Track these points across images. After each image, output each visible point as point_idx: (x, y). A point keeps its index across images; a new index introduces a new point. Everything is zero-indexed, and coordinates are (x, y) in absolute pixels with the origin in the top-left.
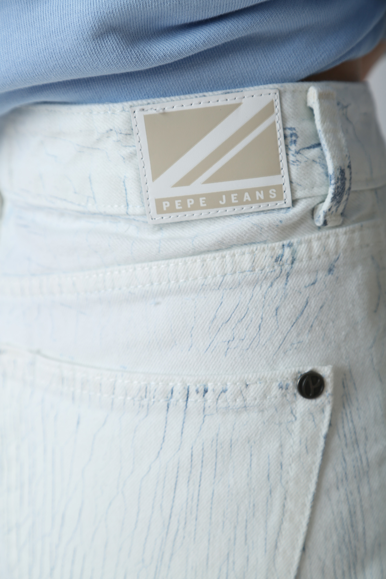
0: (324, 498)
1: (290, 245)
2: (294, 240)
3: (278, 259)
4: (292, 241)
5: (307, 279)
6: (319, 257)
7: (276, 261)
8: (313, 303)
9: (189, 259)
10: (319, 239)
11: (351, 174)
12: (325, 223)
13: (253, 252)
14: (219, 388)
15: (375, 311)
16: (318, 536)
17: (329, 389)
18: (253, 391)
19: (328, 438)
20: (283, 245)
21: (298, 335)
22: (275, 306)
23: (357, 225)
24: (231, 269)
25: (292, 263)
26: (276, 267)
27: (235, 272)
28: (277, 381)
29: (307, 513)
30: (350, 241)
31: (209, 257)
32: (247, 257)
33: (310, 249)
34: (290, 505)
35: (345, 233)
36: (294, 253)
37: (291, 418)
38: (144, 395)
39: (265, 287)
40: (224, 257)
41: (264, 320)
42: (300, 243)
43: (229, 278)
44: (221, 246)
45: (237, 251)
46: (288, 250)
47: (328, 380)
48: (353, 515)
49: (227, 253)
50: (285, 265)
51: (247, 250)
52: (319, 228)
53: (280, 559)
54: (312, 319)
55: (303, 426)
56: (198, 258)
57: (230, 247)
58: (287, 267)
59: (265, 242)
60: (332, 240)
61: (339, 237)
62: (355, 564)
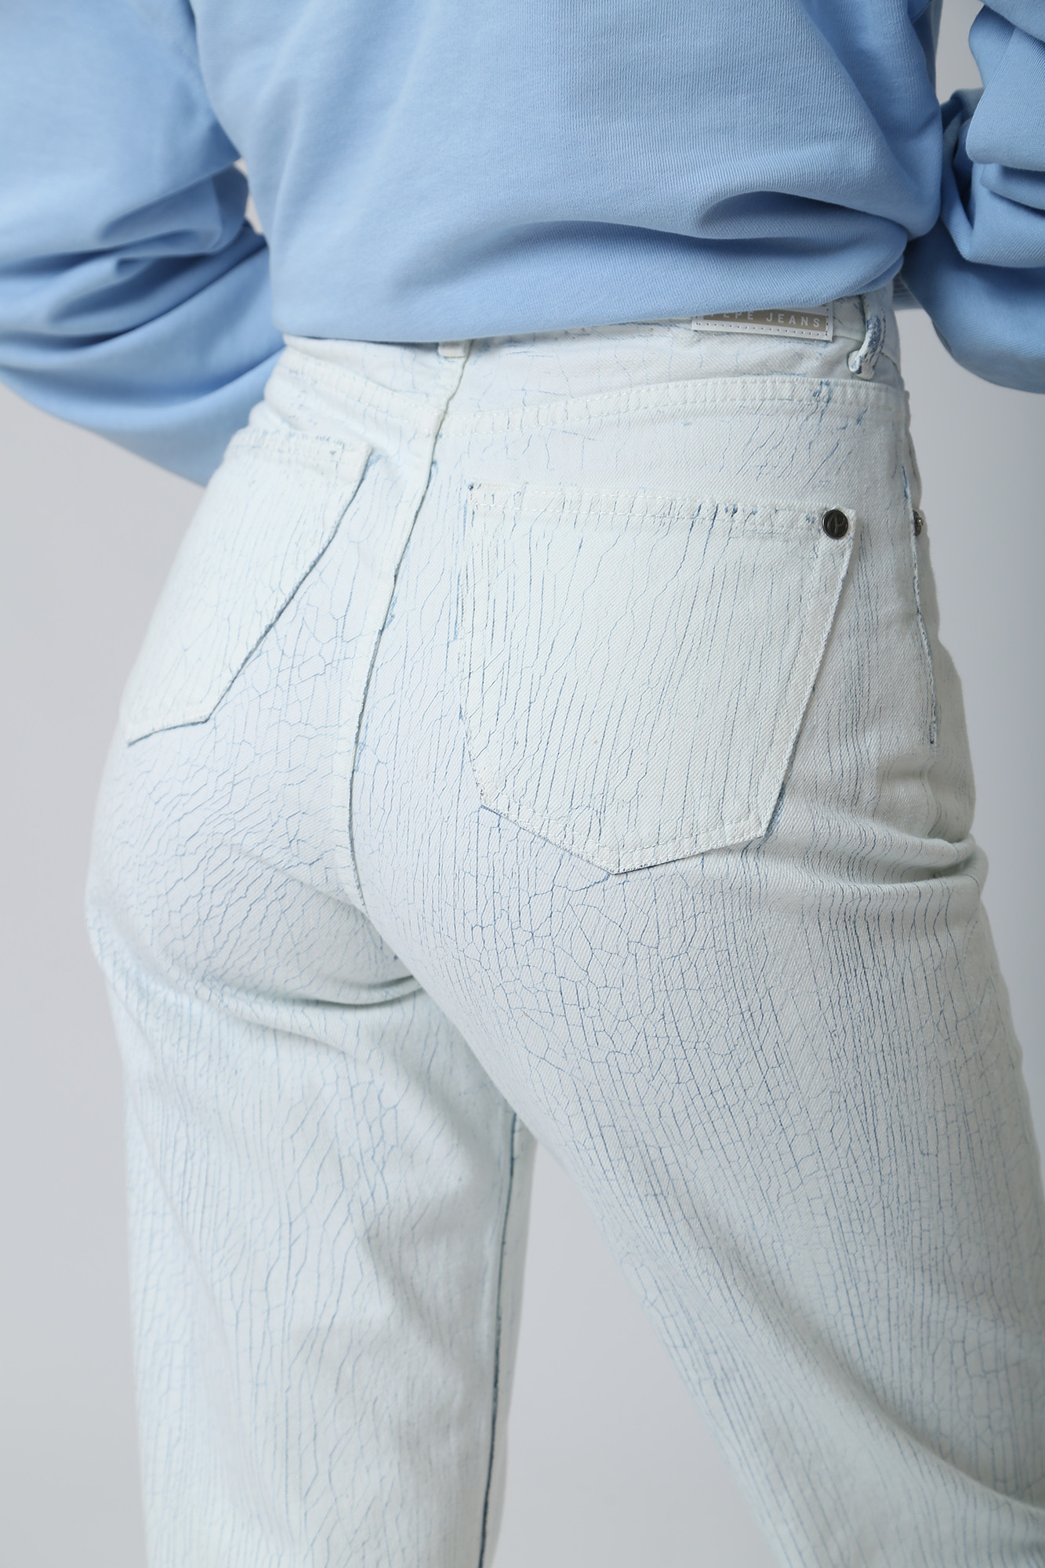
0: (836, 643)
1: (827, 384)
2: (832, 380)
3: (816, 394)
4: (830, 380)
5: (839, 423)
6: (851, 403)
7: (814, 395)
8: (842, 445)
9: (729, 380)
10: (853, 386)
11: (885, 327)
12: (859, 371)
13: (792, 382)
14: (749, 510)
15: (893, 477)
16: (828, 680)
17: (851, 532)
18: (781, 518)
19: (846, 582)
20: (822, 383)
21: (827, 474)
22: (809, 440)
23: (884, 386)
24: (771, 394)
25: (828, 402)
26: (813, 402)
27: (774, 399)
28: (805, 512)
29: (821, 651)
30: (878, 398)
31: (750, 379)
32: (787, 385)
33: (845, 394)
34: (805, 640)
35: (874, 389)
36: (830, 392)
37: (812, 554)
38: (667, 512)
39: (801, 419)
40: (764, 382)
41: (798, 451)
42: (836, 385)
43: (767, 403)
44: (763, 369)
45: (778, 378)
46: (825, 388)
47: (851, 524)
48: (860, 667)
49: (769, 379)
50: (821, 402)
51: (788, 378)
52: (853, 376)
53: (791, 692)
54: (840, 461)
55: (823, 565)
56: (739, 380)
57: (771, 372)
58: (823, 404)
59: (804, 375)
60: (863, 392)
61: (868, 391)
62: (857, 721)
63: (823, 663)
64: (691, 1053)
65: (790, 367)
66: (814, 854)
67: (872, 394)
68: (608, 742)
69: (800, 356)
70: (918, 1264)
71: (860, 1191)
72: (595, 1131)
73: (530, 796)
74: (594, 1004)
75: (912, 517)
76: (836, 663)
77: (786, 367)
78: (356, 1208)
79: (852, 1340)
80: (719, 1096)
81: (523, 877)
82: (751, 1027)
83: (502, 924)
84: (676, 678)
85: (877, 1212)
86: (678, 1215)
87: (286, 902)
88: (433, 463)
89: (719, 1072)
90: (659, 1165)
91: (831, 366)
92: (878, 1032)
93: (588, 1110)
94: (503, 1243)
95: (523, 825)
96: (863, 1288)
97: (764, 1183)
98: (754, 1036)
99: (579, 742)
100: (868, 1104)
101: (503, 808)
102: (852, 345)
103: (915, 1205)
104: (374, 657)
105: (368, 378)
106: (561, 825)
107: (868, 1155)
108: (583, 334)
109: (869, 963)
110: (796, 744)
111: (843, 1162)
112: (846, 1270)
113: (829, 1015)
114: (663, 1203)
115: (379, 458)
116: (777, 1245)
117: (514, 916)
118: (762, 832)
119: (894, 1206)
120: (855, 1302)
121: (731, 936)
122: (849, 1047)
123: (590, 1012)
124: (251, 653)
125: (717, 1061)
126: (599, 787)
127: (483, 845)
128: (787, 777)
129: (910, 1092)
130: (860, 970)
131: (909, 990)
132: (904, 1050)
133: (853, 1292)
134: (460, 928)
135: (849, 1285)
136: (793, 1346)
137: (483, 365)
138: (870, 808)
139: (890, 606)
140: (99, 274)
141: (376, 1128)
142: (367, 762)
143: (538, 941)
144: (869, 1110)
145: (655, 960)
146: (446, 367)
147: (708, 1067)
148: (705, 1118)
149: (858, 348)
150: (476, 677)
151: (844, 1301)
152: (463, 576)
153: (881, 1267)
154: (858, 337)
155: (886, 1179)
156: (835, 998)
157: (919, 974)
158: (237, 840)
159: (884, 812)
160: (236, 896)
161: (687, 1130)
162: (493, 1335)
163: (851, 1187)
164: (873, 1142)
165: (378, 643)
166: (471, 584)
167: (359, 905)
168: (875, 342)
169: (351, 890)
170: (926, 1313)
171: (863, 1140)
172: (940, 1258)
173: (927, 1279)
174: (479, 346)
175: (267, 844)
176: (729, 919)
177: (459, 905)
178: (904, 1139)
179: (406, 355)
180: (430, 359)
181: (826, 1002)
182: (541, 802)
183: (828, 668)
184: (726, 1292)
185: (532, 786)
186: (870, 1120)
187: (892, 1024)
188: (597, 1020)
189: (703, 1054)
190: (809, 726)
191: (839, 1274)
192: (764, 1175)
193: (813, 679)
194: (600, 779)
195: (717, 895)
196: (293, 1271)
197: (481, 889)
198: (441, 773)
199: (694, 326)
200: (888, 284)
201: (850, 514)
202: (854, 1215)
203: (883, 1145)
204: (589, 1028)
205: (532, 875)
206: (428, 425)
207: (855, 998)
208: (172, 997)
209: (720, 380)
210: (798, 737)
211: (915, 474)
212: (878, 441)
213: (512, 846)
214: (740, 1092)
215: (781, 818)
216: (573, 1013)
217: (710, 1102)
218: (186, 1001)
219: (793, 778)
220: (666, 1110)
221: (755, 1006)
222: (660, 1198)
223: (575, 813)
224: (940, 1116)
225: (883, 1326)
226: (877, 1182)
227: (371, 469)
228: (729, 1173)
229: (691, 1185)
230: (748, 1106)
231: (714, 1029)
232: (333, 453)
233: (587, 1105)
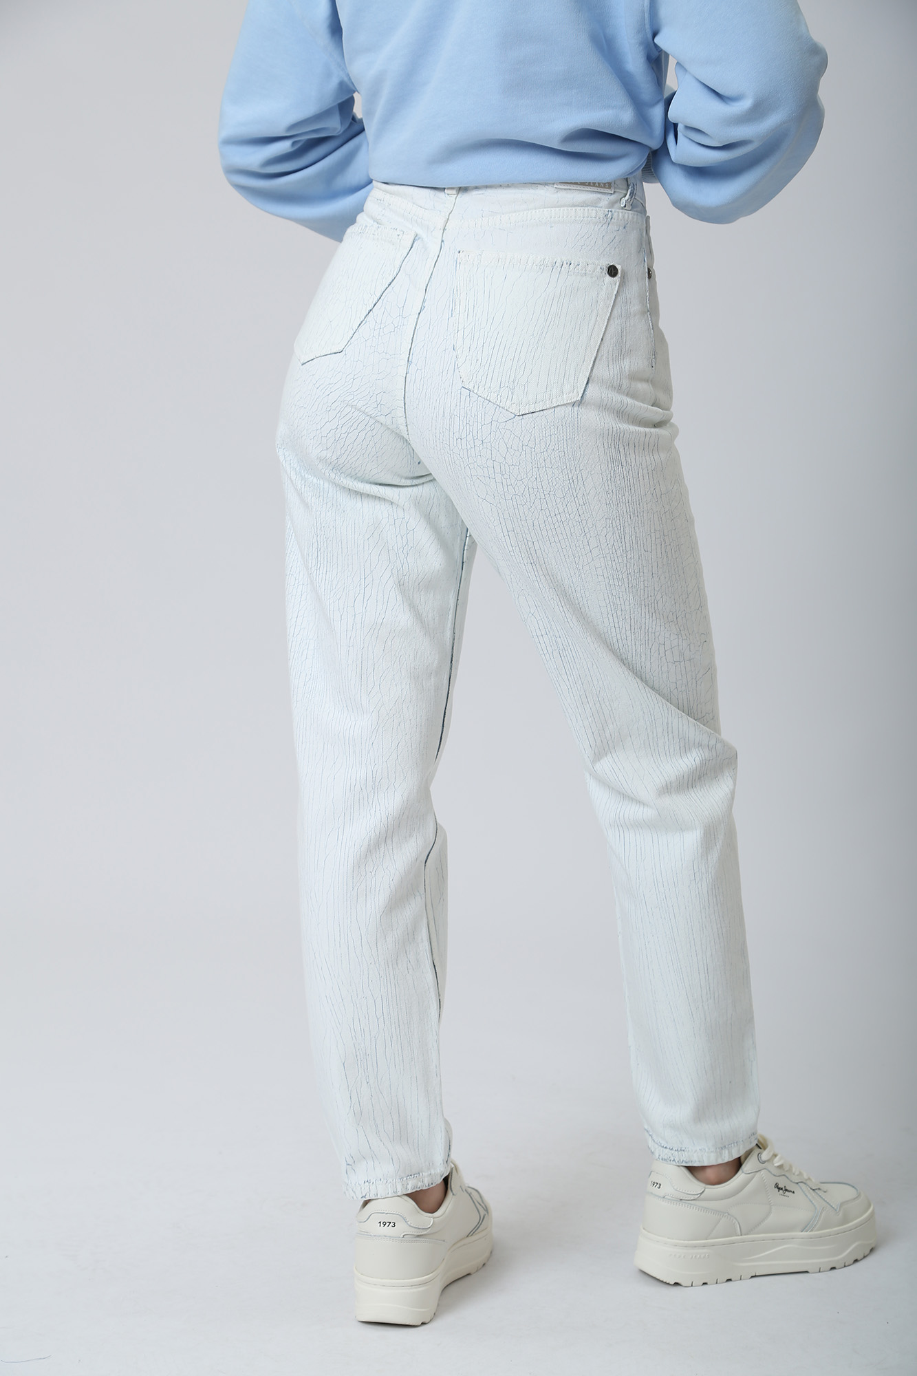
0: (612, 321)
1: (611, 211)
2: (613, 210)
3: (606, 216)
5: (616, 228)
6: (621, 220)
8: (617, 238)
10: (622, 212)
11: (637, 189)
12: (625, 206)
13: (596, 210)
14: (576, 264)
16: (608, 336)
17: (619, 275)
18: (590, 268)
20: (608, 211)
21: (610, 250)
22: (603, 235)
23: (636, 213)
24: (587, 215)
25: (611, 219)
26: (605, 219)
27: (588, 217)
28: (600, 266)
29: (605, 324)
30: (633, 218)
31: (578, 208)
32: (594, 211)
33: (618, 215)
35: (632, 213)
36: (612, 215)
37: (602, 283)
38: (542, 264)
39: (599, 226)
40: (584, 210)
41: (597, 239)
42: (615, 212)
43: (585, 219)
44: (584, 205)
45: (590, 208)
46: (610, 213)
47: (619, 271)
48: (622, 332)
49: (586, 209)
50: (608, 219)
51: (594, 209)
52: (622, 208)
53: (592, 340)
54: (616, 245)
55: (607, 289)
56: (574, 208)
57: (588, 206)
58: (609, 220)
59: (601, 207)
60: (626, 215)
61: (629, 215)
62: (621, 354)
63: (606, 329)
64: (547, 496)
65: (595, 204)
66: (603, 407)
67: (630, 217)
68: (516, 359)
69: (600, 199)
70: (643, 603)
71: (618, 565)
72: (506, 534)
73: (483, 382)
74: (507, 473)
75: (647, 270)
76: (612, 329)
77: (593, 204)
78: (395, 572)
79: (615, 640)
80: (558, 516)
81: (479, 417)
82: (573, 486)
83: (470, 437)
84: (544, 333)
85: (625, 575)
86: (541, 572)
87: (374, 432)
88: (442, 241)
89: (558, 506)
90: (532, 549)
91: (612, 204)
92: (627, 494)
93: (503, 524)
94: (458, 600)
95: (480, 395)
96: (619, 614)
97: (577, 559)
98: (574, 490)
99: (504, 360)
100: (622, 525)
101: (471, 388)
102: (623, 195)
103: (642, 574)
104: (416, 325)
105: (414, 203)
106: (496, 395)
107: (621, 548)
108: (508, 186)
109: (624, 464)
110: (594, 362)
111: (611, 551)
112: (612, 604)
113: (606, 484)
114: (534, 567)
115: (419, 238)
116: (582, 591)
117: (475, 434)
118: (579, 398)
119: (632, 574)
120: (616, 620)
121: (565, 445)
122: (614, 499)
123: (505, 476)
124: (362, 322)
125: (558, 500)
126: (512, 379)
127: (462, 403)
128: (590, 376)
129: (640, 522)
130: (620, 466)
131: (641, 478)
132: (638, 503)
133: (615, 615)
134: (451, 439)
135: (613, 612)
136: (590, 635)
137: (465, 198)
138: (626, 392)
139: (636, 307)
140: (284, 147)
141: (404, 538)
142: (413, 368)
143: (485, 445)
144: (622, 528)
145: (533, 454)
146: (448, 198)
147: (554, 503)
148: (552, 527)
149: (625, 197)
150: (461, 333)
151: (611, 620)
152: (455, 290)
153: (627, 603)
154: (625, 192)
155: (629, 561)
156: (609, 477)
157: (645, 471)
158: (354, 403)
159: (633, 395)
160: (352, 429)
161: (545, 533)
162: (452, 640)
163: (614, 563)
164: (623, 543)
165: (418, 319)
166: (459, 294)
167: (406, 436)
168: (632, 194)
169: (403, 428)
170: (647, 628)
171: (619, 542)
172: (653, 601)
173: (647, 610)
174: (463, 190)
175: (368, 405)
176: (565, 438)
177: (452, 430)
178: (637, 543)
179: (432, 192)
180: (441, 195)
181: (605, 479)
182: (488, 385)
183: (608, 331)
184: (561, 608)
185: (484, 378)
186: (622, 533)
187: (633, 492)
188: (508, 480)
189: (552, 497)
190: (600, 355)
191: (609, 606)
192: (577, 555)
193: (601, 335)
194: (513, 375)
195: (560, 427)
196: (365, 600)
197: (461, 422)
198: (445, 373)
199: (555, 186)
200: (639, 172)
201: (619, 267)
202: (615, 577)
203: (628, 545)
204: (505, 484)
205: (483, 416)
206: (441, 226)
207: (618, 478)
208: (315, 480)
209: (566, 208)
210: (595, 359)
211: (651, 252)
212: (633, 237)
213: (475, 404)
214: (567, 515)
215: (587, 393)
216: (498, 477)
217: (555, 519)
218: (322, 483)
219: (593, 376)
220: (536, 522)
221: (575, 477)
222: (533, 564)
223: (502, 390)
224: (653, 535)
225: (628, 633)
226: (625, 562)
227: (415, 243)
228: (562, 555)
229: (546, 560)
230: (570, 521)
231: (557, 486)
232: (398, 235)
233: (502, 520)
